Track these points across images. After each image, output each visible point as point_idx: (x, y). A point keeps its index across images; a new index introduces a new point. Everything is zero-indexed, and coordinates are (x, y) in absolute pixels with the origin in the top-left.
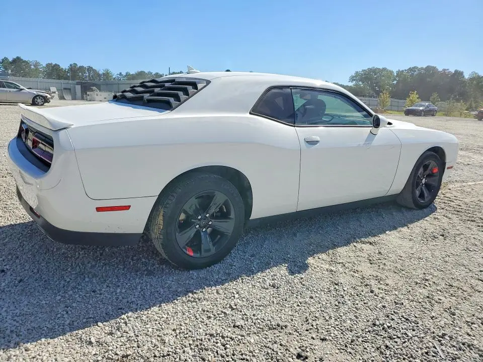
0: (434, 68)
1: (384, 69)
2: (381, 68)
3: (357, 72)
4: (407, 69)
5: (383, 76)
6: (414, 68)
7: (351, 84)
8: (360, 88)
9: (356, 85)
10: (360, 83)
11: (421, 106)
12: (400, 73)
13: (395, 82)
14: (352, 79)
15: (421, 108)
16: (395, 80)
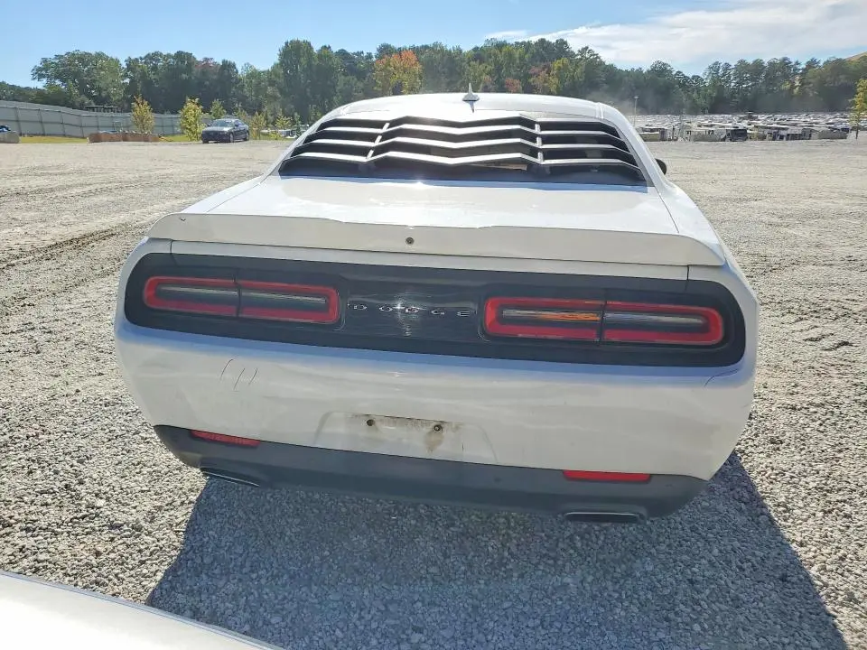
0: (189, 56)
1: (100, 56)
2: (93, 52)
3: (45, 60)
4: (143, 56)
5: (101, 69)
6: (156, 54)
7: (40, 84)
8: (60, 92)
9: (50, 86)
10: (58, 82)
11: (224, 124)
12: (132, 64)
13: (127, 80)
14: (39, 73)
15: (226, 129)
16: (126, 76)
